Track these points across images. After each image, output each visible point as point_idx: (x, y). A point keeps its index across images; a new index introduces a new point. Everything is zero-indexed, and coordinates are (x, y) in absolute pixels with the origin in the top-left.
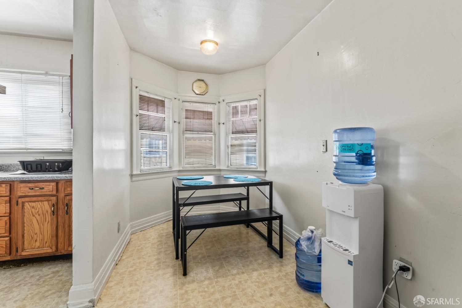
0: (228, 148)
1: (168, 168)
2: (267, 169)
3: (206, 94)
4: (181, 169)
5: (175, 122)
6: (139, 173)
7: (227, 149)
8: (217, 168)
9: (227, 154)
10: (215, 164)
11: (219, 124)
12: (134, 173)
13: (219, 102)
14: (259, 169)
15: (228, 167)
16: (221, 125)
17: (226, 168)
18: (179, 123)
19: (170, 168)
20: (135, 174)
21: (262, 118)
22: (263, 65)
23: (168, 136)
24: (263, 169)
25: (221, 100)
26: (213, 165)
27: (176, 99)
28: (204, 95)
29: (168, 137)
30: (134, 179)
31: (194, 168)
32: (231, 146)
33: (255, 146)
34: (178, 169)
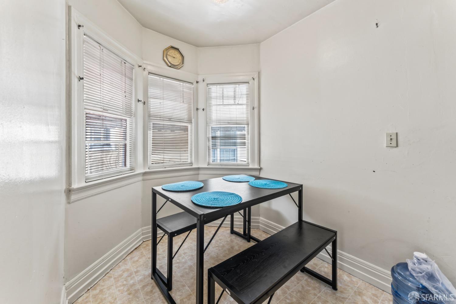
0: (209, 140)
1: (129, 170)
2: (262, 166)
3: (181, 69)
4: (147, 170)
5: (139, 101)
6: (84, 184)
7: (207, 142)
8: (194, 166)
9: (207, 148)
10: (191, 160)
11: (197, 109)
12: (75, 186)
13: (197, 82)
14: (251, 167)
15: (209, 164)
16: (200, 111)
17: (206, 166)
18: (144, 103)
19: (131, 170)
20: (76, 189)
21: (256, 105)
22: (257, 43)
23: (127, 120)
24: (256, 166)
25: (200, 79)
26: (189, 162)
27: (140, 66)
28: (178, 69)
29: (128, 122)
30: (73, 197)
31: (165, 168)
32: (212, 137)
33: (244, 139)
34: (143, 171)
